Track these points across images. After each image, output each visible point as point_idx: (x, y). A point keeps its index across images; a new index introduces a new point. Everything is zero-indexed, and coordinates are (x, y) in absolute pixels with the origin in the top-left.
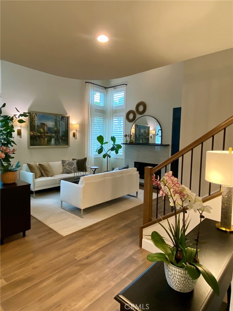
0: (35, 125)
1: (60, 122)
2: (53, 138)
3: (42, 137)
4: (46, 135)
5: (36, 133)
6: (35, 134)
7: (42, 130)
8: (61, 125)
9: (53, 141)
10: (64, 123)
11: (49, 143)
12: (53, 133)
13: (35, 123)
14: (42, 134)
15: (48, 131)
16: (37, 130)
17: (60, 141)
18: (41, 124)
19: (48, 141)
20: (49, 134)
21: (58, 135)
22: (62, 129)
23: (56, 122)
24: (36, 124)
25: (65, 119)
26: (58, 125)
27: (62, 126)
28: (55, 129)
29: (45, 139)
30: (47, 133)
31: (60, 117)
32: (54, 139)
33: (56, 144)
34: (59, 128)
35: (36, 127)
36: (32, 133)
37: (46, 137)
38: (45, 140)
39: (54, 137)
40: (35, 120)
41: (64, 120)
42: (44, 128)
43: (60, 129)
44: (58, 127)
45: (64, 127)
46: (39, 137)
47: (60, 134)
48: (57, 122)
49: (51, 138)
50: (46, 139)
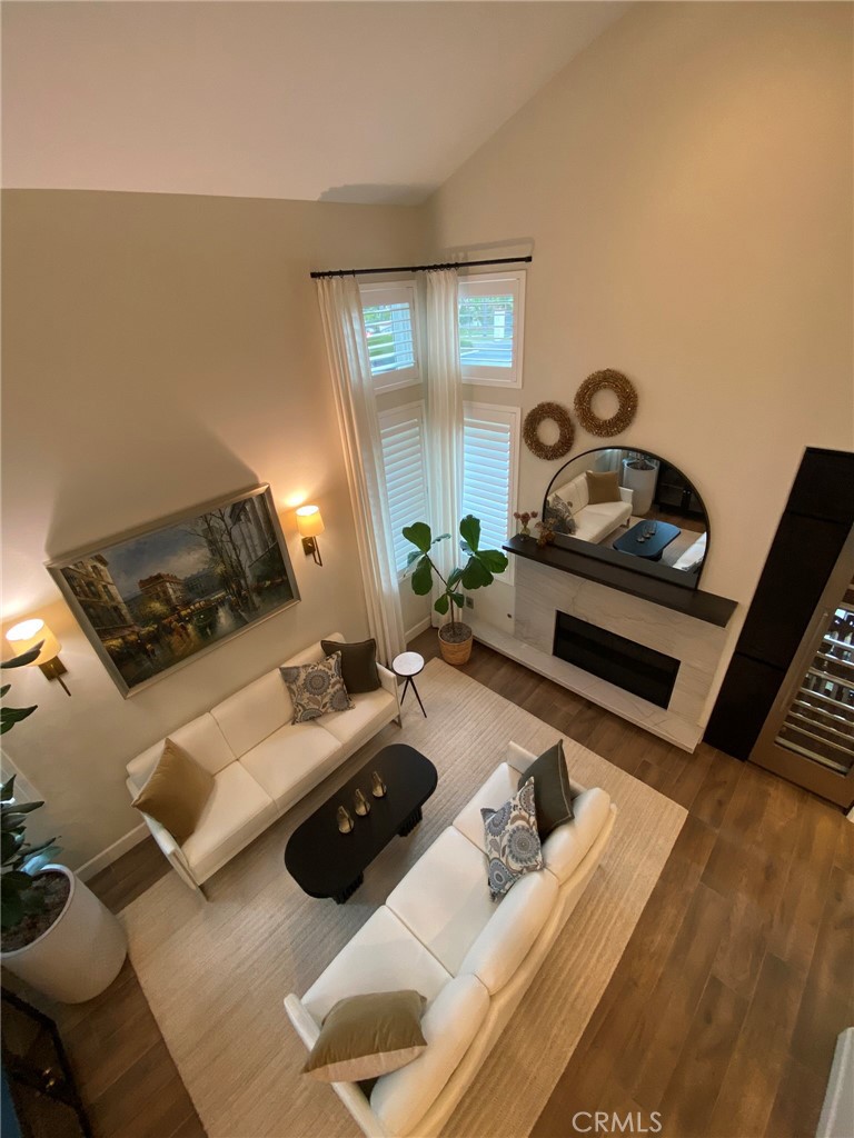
0: (114, 604)
1: (230, 534)
2: (220, 610)
3: (170, 631)
4: (183, 613)
5: (136, 629)
6: (133, 637)
7: (157, 606)
8: (239, 542)
9: (224, 617)
10: (252, 527)
11: (208, 633)
12: (215, 590)
13: (112, 598)
14: (165, 621)
15: (190, 596)
16: (137, 619)
17: (256, 599)
18: (142, 583)
19: (201, 631)
20: (199, 604)
21: (239, 585)
22: (248, 556)
23: (212, 543)
24: (120, 599)
25: (253, 507)
26: (229, 547)
27: (248, 541)
28: (220, 569)
29: (184, 628)
30: (187, 604)
31: (228, 510)
32: (227, 607)
33: (241, 622)
34: (234, 557)
35: (125, 610)
36: (116, 643)
37: (188, 622)
38: (188, 635)
39: (221, 602)
40: (105, 587)
41: (246, 515)
42: (165, 592)
43: (243, 557)
44: (231, 557)
45: (256, 542)
46: (154, 638)
47: (245, 578)
48: (218, 537)
49: (210, 612)
50: (190, 627)
